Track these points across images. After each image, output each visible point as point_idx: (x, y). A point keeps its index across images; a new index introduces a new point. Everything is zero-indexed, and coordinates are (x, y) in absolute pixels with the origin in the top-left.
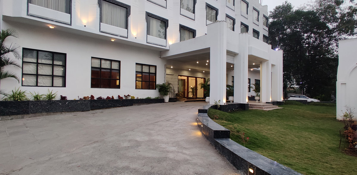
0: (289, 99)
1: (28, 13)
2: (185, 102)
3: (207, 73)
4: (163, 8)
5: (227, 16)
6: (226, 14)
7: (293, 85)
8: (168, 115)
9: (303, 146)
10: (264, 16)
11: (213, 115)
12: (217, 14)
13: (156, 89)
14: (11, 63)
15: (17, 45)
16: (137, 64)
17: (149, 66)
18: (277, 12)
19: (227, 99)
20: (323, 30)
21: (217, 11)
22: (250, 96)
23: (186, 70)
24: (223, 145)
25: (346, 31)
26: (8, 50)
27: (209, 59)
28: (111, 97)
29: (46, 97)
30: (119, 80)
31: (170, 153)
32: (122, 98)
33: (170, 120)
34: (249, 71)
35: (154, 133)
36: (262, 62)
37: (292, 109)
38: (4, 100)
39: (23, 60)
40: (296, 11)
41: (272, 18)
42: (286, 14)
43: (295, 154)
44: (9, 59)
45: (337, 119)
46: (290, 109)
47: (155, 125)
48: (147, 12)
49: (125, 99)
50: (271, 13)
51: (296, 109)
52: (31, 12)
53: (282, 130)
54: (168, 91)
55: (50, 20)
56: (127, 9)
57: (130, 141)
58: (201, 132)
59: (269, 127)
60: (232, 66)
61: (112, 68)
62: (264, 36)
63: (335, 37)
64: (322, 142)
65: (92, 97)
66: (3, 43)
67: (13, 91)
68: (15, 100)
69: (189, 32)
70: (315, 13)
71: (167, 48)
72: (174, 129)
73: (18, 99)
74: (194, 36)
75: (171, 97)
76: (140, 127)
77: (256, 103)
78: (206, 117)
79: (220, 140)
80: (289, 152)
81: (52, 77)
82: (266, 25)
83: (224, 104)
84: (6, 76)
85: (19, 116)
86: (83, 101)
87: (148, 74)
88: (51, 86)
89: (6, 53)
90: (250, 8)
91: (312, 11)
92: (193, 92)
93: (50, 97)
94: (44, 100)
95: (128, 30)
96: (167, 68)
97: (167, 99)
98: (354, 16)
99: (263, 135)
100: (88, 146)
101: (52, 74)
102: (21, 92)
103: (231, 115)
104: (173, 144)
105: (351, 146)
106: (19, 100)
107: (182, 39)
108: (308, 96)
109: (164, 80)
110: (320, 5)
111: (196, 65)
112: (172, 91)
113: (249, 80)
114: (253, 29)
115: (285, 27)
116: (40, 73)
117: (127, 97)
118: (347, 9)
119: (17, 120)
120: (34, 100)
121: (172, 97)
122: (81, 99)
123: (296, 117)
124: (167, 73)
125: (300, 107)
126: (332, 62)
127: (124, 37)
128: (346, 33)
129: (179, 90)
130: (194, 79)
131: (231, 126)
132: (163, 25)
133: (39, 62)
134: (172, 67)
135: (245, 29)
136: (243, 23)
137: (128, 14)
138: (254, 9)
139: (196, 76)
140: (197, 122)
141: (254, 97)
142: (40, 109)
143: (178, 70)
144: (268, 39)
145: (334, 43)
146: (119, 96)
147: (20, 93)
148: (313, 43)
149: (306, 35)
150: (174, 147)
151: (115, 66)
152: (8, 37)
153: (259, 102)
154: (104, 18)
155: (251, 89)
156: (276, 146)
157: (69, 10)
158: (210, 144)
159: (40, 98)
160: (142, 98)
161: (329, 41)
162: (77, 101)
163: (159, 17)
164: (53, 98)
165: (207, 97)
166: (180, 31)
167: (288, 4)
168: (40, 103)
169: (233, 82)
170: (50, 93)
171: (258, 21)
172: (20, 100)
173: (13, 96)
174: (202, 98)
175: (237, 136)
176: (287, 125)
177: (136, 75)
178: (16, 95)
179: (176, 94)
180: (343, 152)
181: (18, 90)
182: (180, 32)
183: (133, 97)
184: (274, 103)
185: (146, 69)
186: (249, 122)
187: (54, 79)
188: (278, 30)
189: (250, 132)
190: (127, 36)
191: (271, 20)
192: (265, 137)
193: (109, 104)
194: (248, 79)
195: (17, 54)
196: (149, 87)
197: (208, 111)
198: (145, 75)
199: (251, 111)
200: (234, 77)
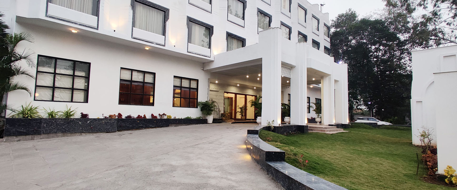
0: (356, 122)
1: (47, 15)
2: (232, 123)
3: (259, 90)
4: (207, 12)
5: (283, 24)
6: (281, 22)
7: (360, 105)
8: (211, 136)
9: (373, 172)
10: (325, 25)
11: (266, 137)
12: (270, 22)
13: (197, 107)
14: (23, 73)
15: (31, 50)
16: (175, 77)
17: (190, 80)
18: (340, 21)
19: (283, 120)
20: (394, 42)
21: (270, 17)
22: (310, 118)
23: (233, 86)
24: (277, 169)
25: (419, 43)
26: (20, 57)
27: (261, 72)
28: (143, 116)
29: (63, 114)
30: (154, 96)
31: (212, 178)
32: (156, 117)
33: (213, 142)
34: (308, 88)
35: (193, 156)
36: (323, 77)
37: (360, 133)
38: (11, 117)
39: (37, 69)
40: (361, 20)
41: (334, 27)
42: (351, 23)
43: (365, 181)
44: (20, 67)
45: (413, 144)
46: (357, 132)
47: (195, 148)
48: (188, 17)
49: (160, 118)
50: (333, 22)
51: (364, 133)
52: (50, 13)
53: (348, 155)
54: (212, 110)
55: (72, 23)
56: (165, 12)
57: (162, 165)
58: (250, 155)
59: (332, 152)
60: (288, 82)
61: (145, 81)
62: (325, 48)
63: (407, 49)
64: (396, 169)
65: (120, 115)
66: (15, 49)
67: (22, 106)
68: (25, 117)
69: (238, 41)
70: (383, 22)
71: (211, 59)
72: (217, 153)
73: (28, 116)
74: (243, 45)
75: (215, 118)
76: (176, 149)
77: (318, 125)
78: (256, 138)
79: (273, 163)
80: (356, 179)
81: (71, 90)
82: (327, 36)
83: (278, 126)
84: (16, 87)
85: (27, 137)
86: (109, 120)
87: (188, 90)
88: (70, 101)
89: (17, 60)
90: (309, 16)
91: (380, 20)
92: (241, 112)
93: (68, 114)
94: (60, 118)
95: (165, 37)
96: (211, 83)
97: (210, 119)
98: (428, 26)
99: (326, 160)
100: (112, 171)
101: (72, 87)
102: (32, 107)
103: (287, 138)
104: (215, 168)
105: (430, 173)
106: (29, 118)
107: (228, 48)
108: (378, 119)
109: (208, 97)
110: (389, 14)
111: (245, 79)
112: (217, 111)
113: (308, 99)
114: (313, 40)
115: (350, 38)
116: (57, 85)
117: (163, 116)
118: (420, 17)
119: (26, 141)
120: (48, 118)
121: (217, 118)
122: (106, 117)
123: (364, 141)
124: (211, 89)
125: (369, 131)
126: (405, 79)
127: (161, 45)
128: (420, 46)
129: (225, 110)
130: (243, 98)
131: (287, 148)
132: (208, 31)
133: (57, 72)
134: (217, 82)
135: (303, 39)
136: (301, 32)
137: (166, 18)
138: (314, 17)
139: (246, 93)
140: (246, 144)
141: (314, 119)
142: (54, 129)
143: (223, 86)
144: (330, 51)
145: (406, 56)
146: (152, 115)
147: (31, 109)
148: (382, 56)
149: (373, 47)
150: (217, 173)
151: (149, 79)
152: (21, 41)
153: (321, 125)
154: (137, 23)
155: (311, 109)
156: (341, 172)
157: (96, 12)
158: (261, 168)
159: (55, 115)
160: (180, 118)
161: (401, 54)
162: (101, 119)
163: (203, 23)
164: (71, 116)
165: (258, 117)
166: (227, 39)
167: (352, 12)
168: (55, 121)
169: (289, 100)
170: (68, 109)
171: (318, 30)
172: (31, 117)
173: (23, 113)
174: (253, 119)
175: (294, 160)
176: (354, 150)
177: (174, 90)
178: (27, 110)
179: (222, 114)
180: (422, 179)
181: (29, 105)
182: (227, 41)
183: (170, 117)
184: (338, 126)
185: (185, 84)
186: (309, 146)
187: (74, 92)
188: (341, 41)
189: (310, 156)
190: (164, 44)
191: (333, 30)
192: (328, 162)
193: (140, 124)
194: (307, 97)
195: (31, 61)
196: (189, 105)
197: (259, 132)
198: (185, 91)
199: (311, 134)
200: (290, 94)
